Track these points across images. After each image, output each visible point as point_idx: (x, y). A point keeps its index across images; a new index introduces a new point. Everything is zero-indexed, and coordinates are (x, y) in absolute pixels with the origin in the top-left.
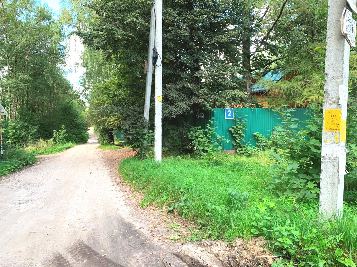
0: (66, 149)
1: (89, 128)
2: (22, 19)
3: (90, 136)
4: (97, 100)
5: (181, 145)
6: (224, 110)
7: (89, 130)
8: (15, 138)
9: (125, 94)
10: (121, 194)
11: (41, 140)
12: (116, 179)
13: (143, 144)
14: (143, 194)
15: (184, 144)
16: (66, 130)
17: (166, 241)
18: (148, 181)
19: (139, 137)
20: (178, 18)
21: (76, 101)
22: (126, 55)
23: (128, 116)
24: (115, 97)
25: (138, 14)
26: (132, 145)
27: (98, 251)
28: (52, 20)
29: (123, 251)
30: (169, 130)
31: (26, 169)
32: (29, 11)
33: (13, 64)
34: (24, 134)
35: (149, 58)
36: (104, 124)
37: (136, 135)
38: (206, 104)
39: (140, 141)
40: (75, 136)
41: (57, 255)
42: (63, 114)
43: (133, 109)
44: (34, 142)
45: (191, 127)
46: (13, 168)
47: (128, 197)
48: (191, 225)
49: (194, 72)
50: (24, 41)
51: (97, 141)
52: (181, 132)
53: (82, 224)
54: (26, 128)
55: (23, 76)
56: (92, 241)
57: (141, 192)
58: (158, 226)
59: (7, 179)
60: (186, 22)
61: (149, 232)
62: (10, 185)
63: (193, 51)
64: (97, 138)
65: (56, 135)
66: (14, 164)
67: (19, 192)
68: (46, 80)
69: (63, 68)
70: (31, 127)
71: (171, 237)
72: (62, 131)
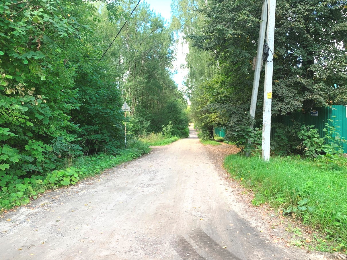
0: (173, 142)
1: (190, 124)
2: (141, 30)
3: (190, 132)
4: (201, 98)
5: (289, 145)
6: (344, 107)
7: (189, 125)
8: (133, 131)
9: (228, 92)
10: (230, 189)
11: (153, 134)
12: (223, 174)
13: (247, 141)
14: (253, 192)
15: (292, 143)
16: (172, 125)
17: (288, 245)
18: (257, 180)
19: (244, 135)
20: (291, 10)
21: (180, 99)
22: (235, 53)
23: (233, 113)
24: (218, 95)
25: (249, 11)
26: (236, 141)
27: (218, 242)
28: (164, 28)
29: (242, 246)
30: (276, 128)
31: (144, 157)
32: (146, 22)
33: (133, 69)
34: (139, 127)
35: (258, 55)
36: (206, 120)
37: (241, 132)
38: (322, 100)
39: (244, 138)
40: (179, 131)
41: (181, 238)
42: (169, 111)
43: (239, 107)
44: (148, 134)
45: (301, 126)
46: (135, 156)
47: (238, 193)
48: (316, 232)
49: (307, 66)
50: (142, 49)
51: (197, 136)
52: (290, 130)
53: (199, 213)
54: (141, 122)
55: (140, 79)
56: (211, 231)
57: (250, 190)
58: (275, 227)
59: (131, 165)
60: (300, 13)
61: (267, 232)
62: (134, 170)
63: (306, 43)
64: (197, 133)
65: (164, 129)
66: (135, 152)
67: (141, 177)
68: (157, 82)
69: (171, 70)
70: (145, 122)
71: (293, 242)
72: (169, 126)
